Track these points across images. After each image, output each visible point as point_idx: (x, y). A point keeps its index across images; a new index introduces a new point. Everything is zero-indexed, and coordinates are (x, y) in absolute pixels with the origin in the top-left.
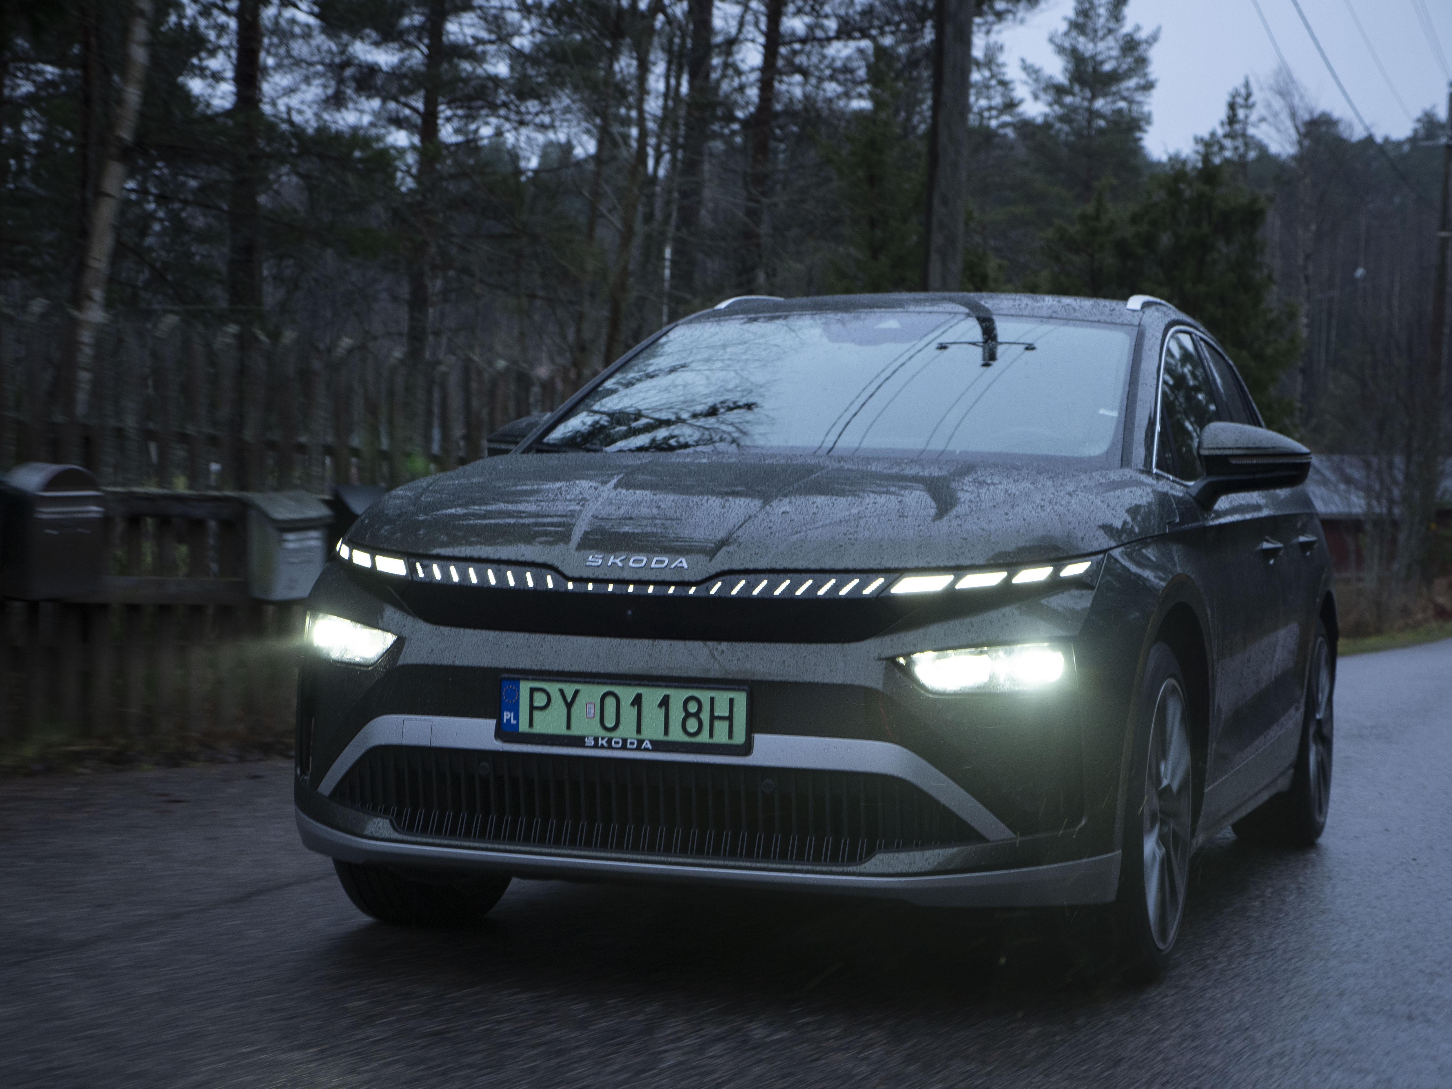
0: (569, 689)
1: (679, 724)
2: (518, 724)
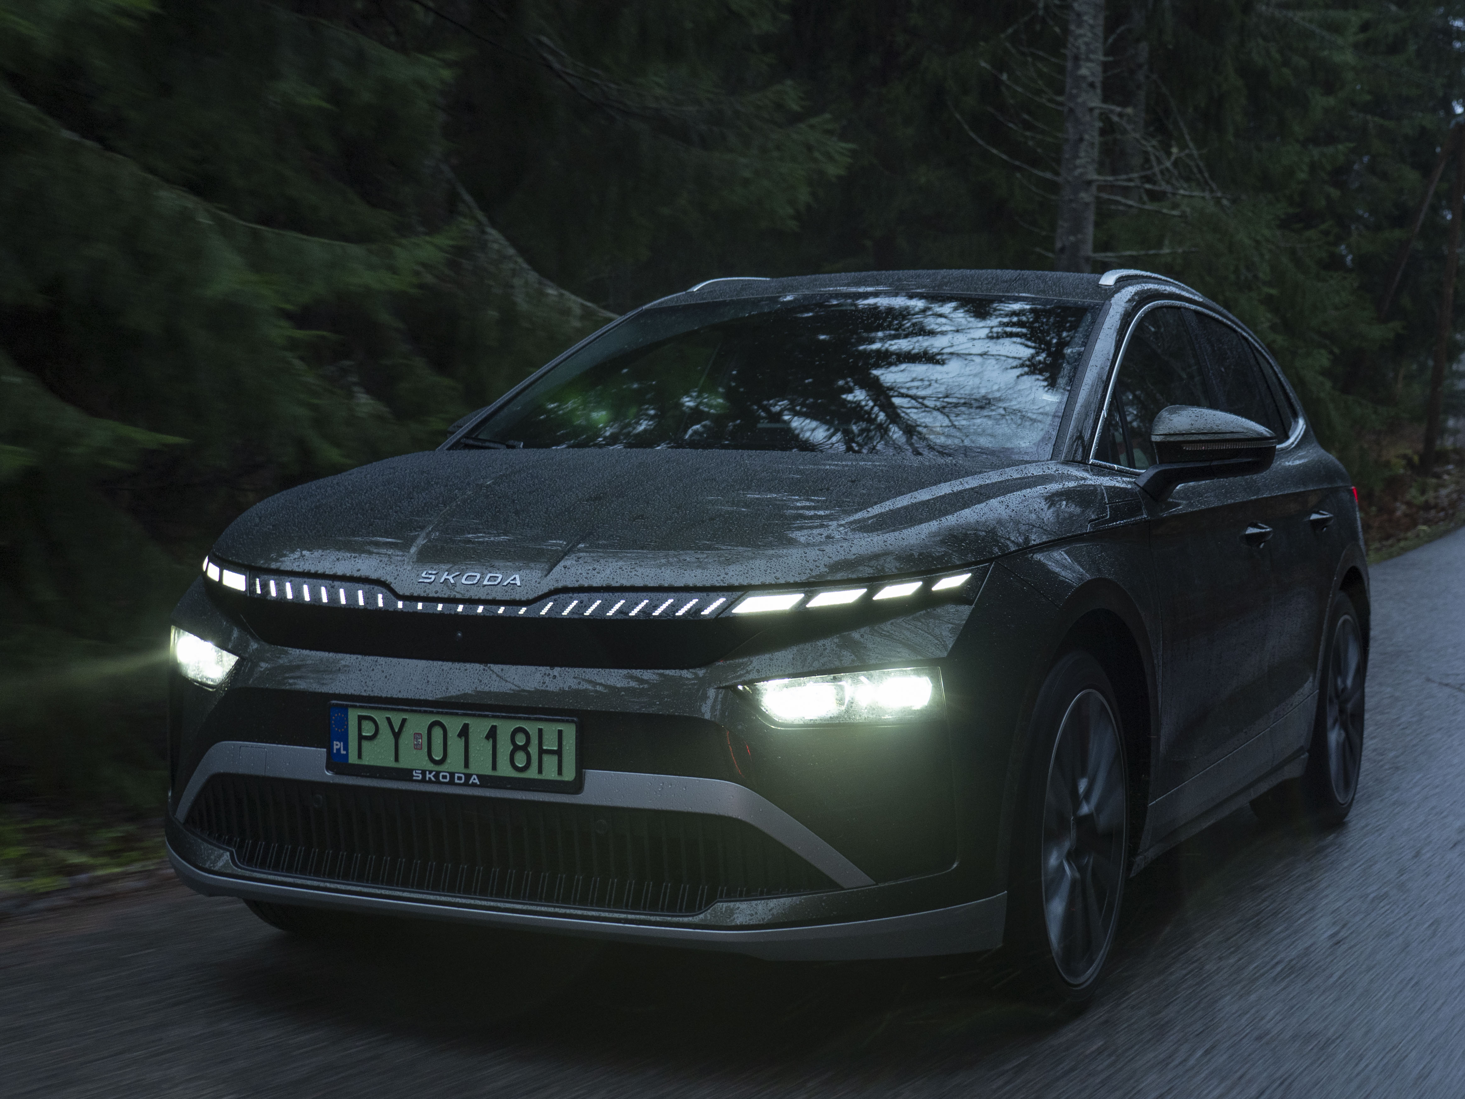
0: (397, 719)
1: (507, 758)
2: (347, 755)
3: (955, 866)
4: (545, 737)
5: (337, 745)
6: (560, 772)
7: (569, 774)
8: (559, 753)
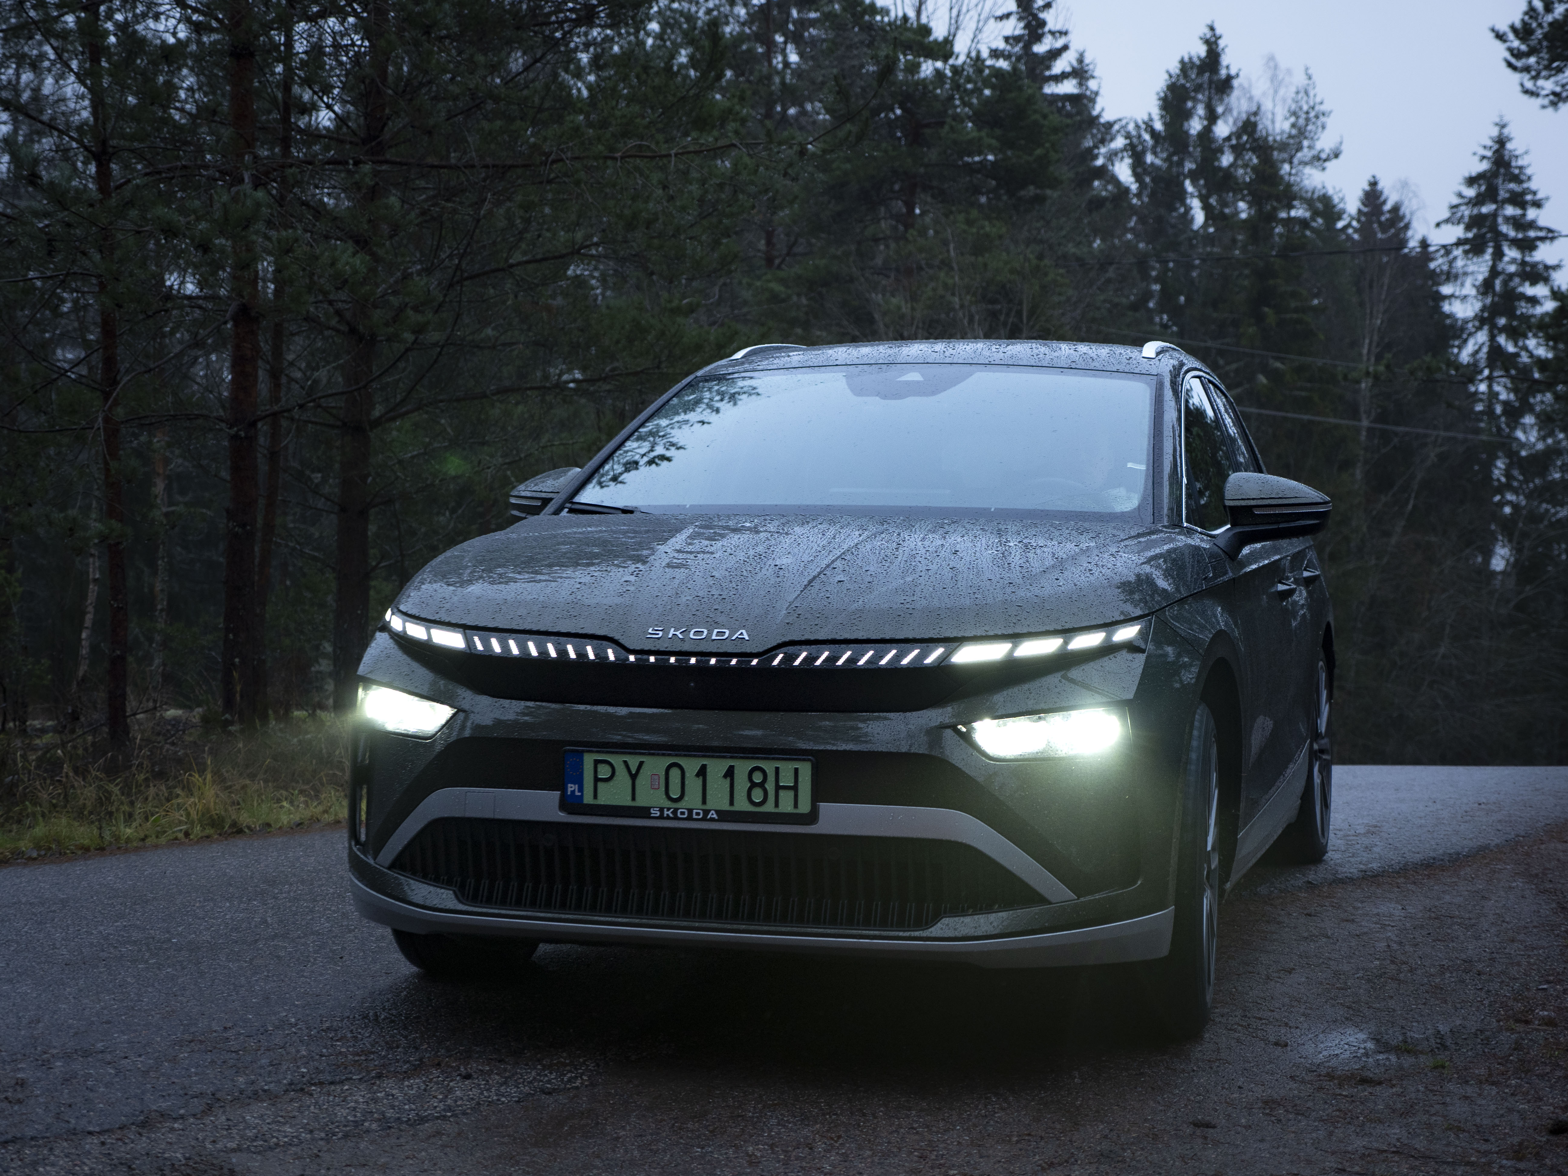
0: (634, 762)
1: (745, 794)
2: (582, 796)
3: (1139, 883)
4: (782, 774)
5: (571, 788)
6: (796, 806)
7: (805, 807)
8: (795, 788)
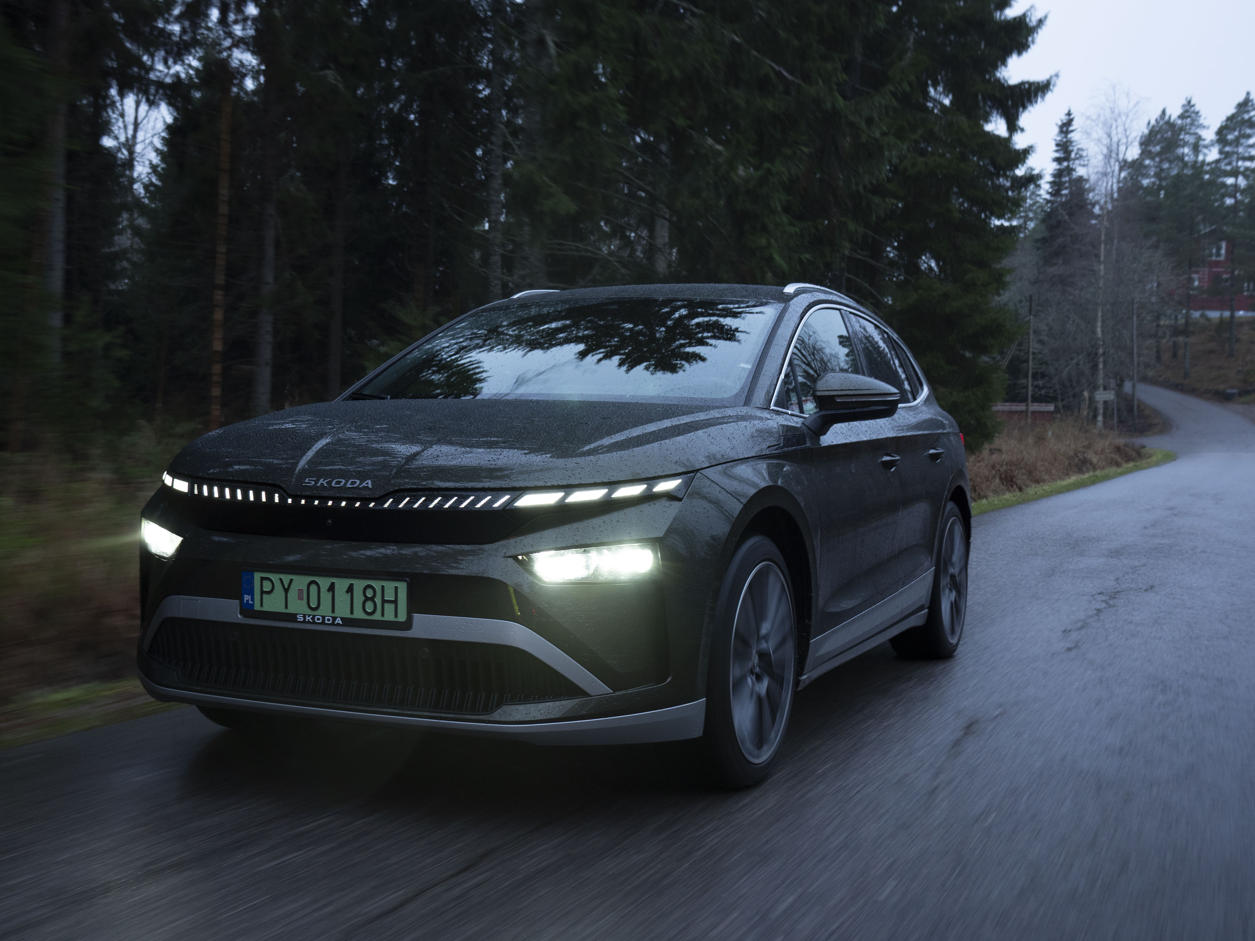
0: (286, 578)
1: (361, 606)
2: (253, 604)
3: (669, 680)
4: (386, 591)
5: (247, 597)
6: (396, 615)
7: (402, 617)
8: (395, 602)
